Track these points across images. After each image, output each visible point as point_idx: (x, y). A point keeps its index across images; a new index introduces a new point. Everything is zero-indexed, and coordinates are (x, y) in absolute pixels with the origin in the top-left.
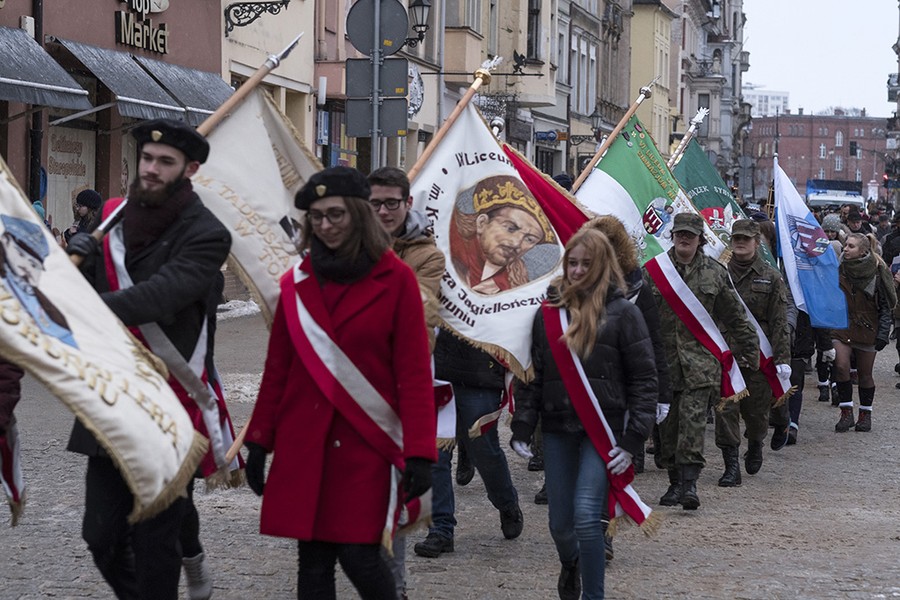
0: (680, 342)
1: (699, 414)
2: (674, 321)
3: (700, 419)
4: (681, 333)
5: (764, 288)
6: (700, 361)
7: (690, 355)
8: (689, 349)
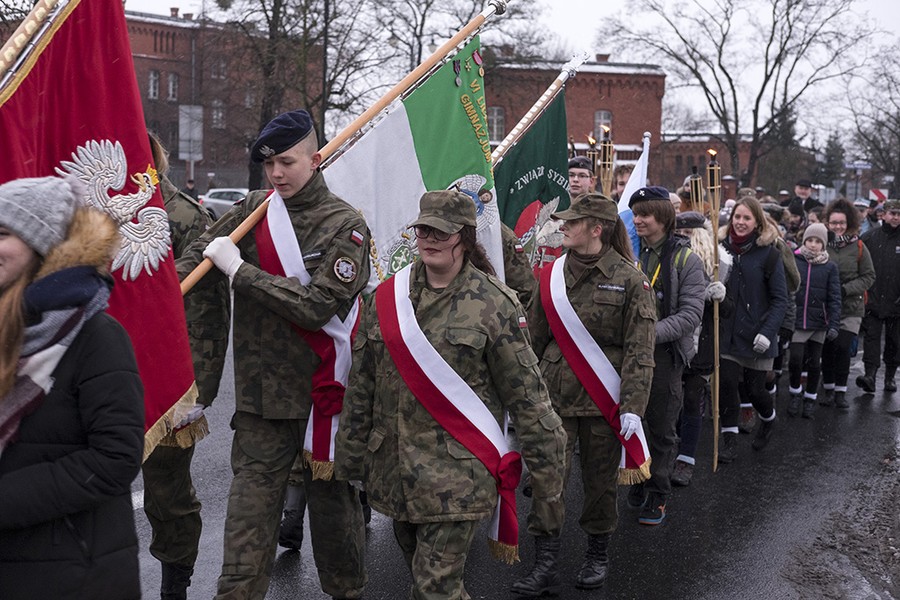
0: (404, 431)
1: (443, 579)
2: (396, 392)
3: (445, 588)
4: (407, 415)
5: (612, 299)
6: (439, 471)
7: (421, 459)
8: (422, 446)
